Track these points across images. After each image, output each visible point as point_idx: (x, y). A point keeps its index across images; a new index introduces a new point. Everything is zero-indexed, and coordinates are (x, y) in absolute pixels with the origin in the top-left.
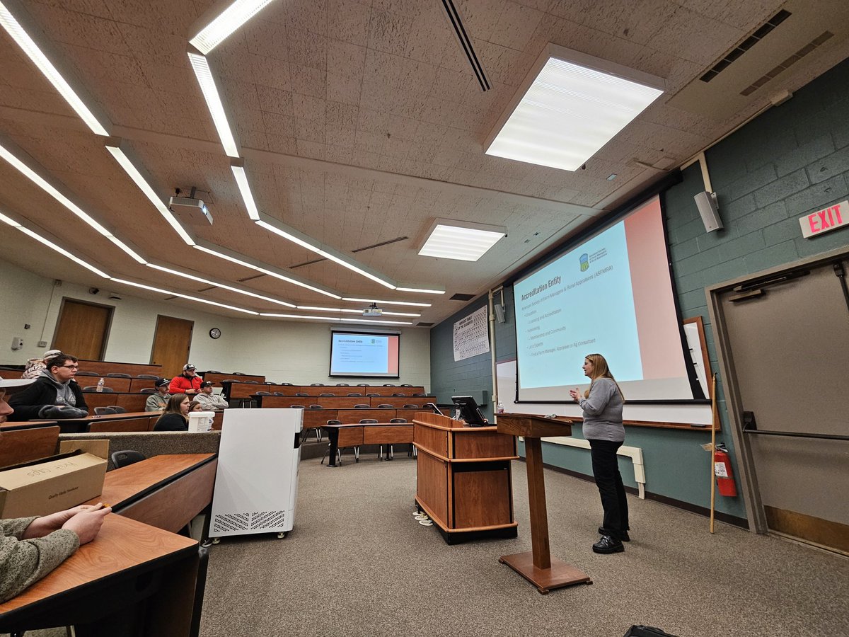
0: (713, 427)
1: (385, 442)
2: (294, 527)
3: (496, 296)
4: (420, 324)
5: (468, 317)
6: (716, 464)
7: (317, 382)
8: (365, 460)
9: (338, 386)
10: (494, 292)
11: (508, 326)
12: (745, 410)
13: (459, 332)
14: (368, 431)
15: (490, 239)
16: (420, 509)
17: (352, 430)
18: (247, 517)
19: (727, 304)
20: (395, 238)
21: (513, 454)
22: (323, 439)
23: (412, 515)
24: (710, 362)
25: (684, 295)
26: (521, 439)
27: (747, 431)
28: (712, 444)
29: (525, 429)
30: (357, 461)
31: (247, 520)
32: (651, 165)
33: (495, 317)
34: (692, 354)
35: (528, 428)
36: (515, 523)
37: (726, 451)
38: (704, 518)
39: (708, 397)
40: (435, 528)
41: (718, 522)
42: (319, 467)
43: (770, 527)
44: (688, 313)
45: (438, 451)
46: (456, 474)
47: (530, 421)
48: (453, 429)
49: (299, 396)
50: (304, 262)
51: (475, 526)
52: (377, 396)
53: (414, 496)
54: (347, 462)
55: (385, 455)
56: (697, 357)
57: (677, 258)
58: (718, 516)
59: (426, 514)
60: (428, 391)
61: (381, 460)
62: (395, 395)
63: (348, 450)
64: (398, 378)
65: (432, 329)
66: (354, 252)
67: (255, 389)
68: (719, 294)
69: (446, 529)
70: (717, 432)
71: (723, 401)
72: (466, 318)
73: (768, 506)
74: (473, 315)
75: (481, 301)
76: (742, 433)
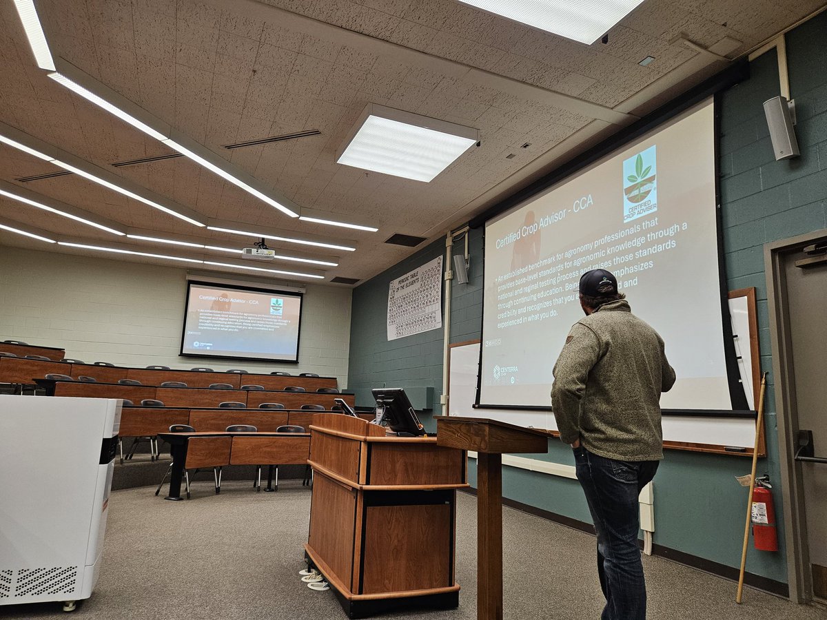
0: (755, 451)
1: (266, 461)
2: (93, 594)
3: (458, 242)
4: (337, 280)
5: (412, 273)
6: (754, 505)
7: (159, 363)
8: (230, 491)
9: (194, 371)
10: (455, 235)
11: (472, 289)
12: (800, 429)
13: (397, 295)
14: (240, 444)
15: (452, 146)
16: (311, 566)
17: (212, 441)
18: (9, 577)
19: (794, 270)
20: (299, 130)
21: (460, 481)
22: (161, 456)
23: (297, 574)
24: (760, 356)
25: (734, 255)
26: (473, 454)
27: (800, 458)
28: (752, 476)
29: (478, 439)
30: (218, 491)
31: (9, 581)
32: (706, 48)
33: (454, 274)
34: (736, 343)
35: (483, 439)
36: (457, 586)
37: (770, 487)
38: (731, 582)
39: (752, 407)
40: (332, 594)
41: (748, 588)
42: (152, 500)
43: (817, 595)
44: (737, 282)
45: (345, 474)
46: (369, 509)
47: (487, 429)
48: (369, 438)
49: (124, 384)
50: (139, 157)
51: (394, 590)
52: (258, 390)
53: (304, 546)
54: (200, 492)
55: (265, 483)
56: (743, 348)
57: (730, 196)
58: (750, 579)
59: (319, 573)
60: (343, 385)
61: (259, 490)
62: (288, 390)
63: (203, 474)
64: (295, 363)
65: (355, 290)
66: (229, 147)
67: (45, 370)
68: (783, 255)
69: (347, 594)
70: (760, 459)
71: (773, 414)
72: (409, 274)
73: (815, 565)
74: (421, 270)
75: (435, 249)
76: (793, 461)
